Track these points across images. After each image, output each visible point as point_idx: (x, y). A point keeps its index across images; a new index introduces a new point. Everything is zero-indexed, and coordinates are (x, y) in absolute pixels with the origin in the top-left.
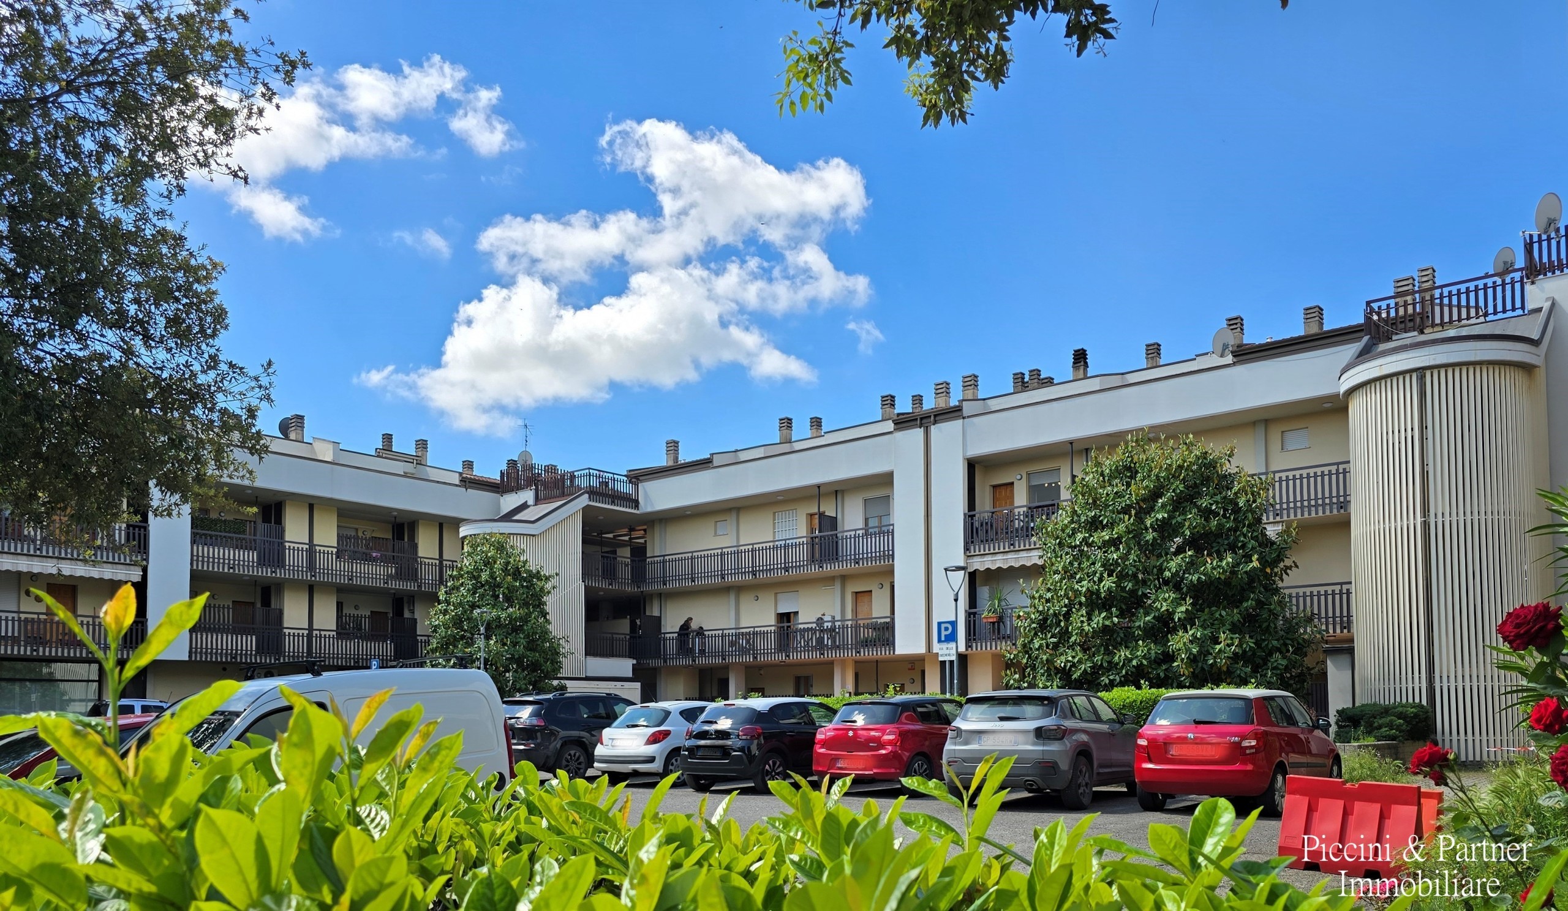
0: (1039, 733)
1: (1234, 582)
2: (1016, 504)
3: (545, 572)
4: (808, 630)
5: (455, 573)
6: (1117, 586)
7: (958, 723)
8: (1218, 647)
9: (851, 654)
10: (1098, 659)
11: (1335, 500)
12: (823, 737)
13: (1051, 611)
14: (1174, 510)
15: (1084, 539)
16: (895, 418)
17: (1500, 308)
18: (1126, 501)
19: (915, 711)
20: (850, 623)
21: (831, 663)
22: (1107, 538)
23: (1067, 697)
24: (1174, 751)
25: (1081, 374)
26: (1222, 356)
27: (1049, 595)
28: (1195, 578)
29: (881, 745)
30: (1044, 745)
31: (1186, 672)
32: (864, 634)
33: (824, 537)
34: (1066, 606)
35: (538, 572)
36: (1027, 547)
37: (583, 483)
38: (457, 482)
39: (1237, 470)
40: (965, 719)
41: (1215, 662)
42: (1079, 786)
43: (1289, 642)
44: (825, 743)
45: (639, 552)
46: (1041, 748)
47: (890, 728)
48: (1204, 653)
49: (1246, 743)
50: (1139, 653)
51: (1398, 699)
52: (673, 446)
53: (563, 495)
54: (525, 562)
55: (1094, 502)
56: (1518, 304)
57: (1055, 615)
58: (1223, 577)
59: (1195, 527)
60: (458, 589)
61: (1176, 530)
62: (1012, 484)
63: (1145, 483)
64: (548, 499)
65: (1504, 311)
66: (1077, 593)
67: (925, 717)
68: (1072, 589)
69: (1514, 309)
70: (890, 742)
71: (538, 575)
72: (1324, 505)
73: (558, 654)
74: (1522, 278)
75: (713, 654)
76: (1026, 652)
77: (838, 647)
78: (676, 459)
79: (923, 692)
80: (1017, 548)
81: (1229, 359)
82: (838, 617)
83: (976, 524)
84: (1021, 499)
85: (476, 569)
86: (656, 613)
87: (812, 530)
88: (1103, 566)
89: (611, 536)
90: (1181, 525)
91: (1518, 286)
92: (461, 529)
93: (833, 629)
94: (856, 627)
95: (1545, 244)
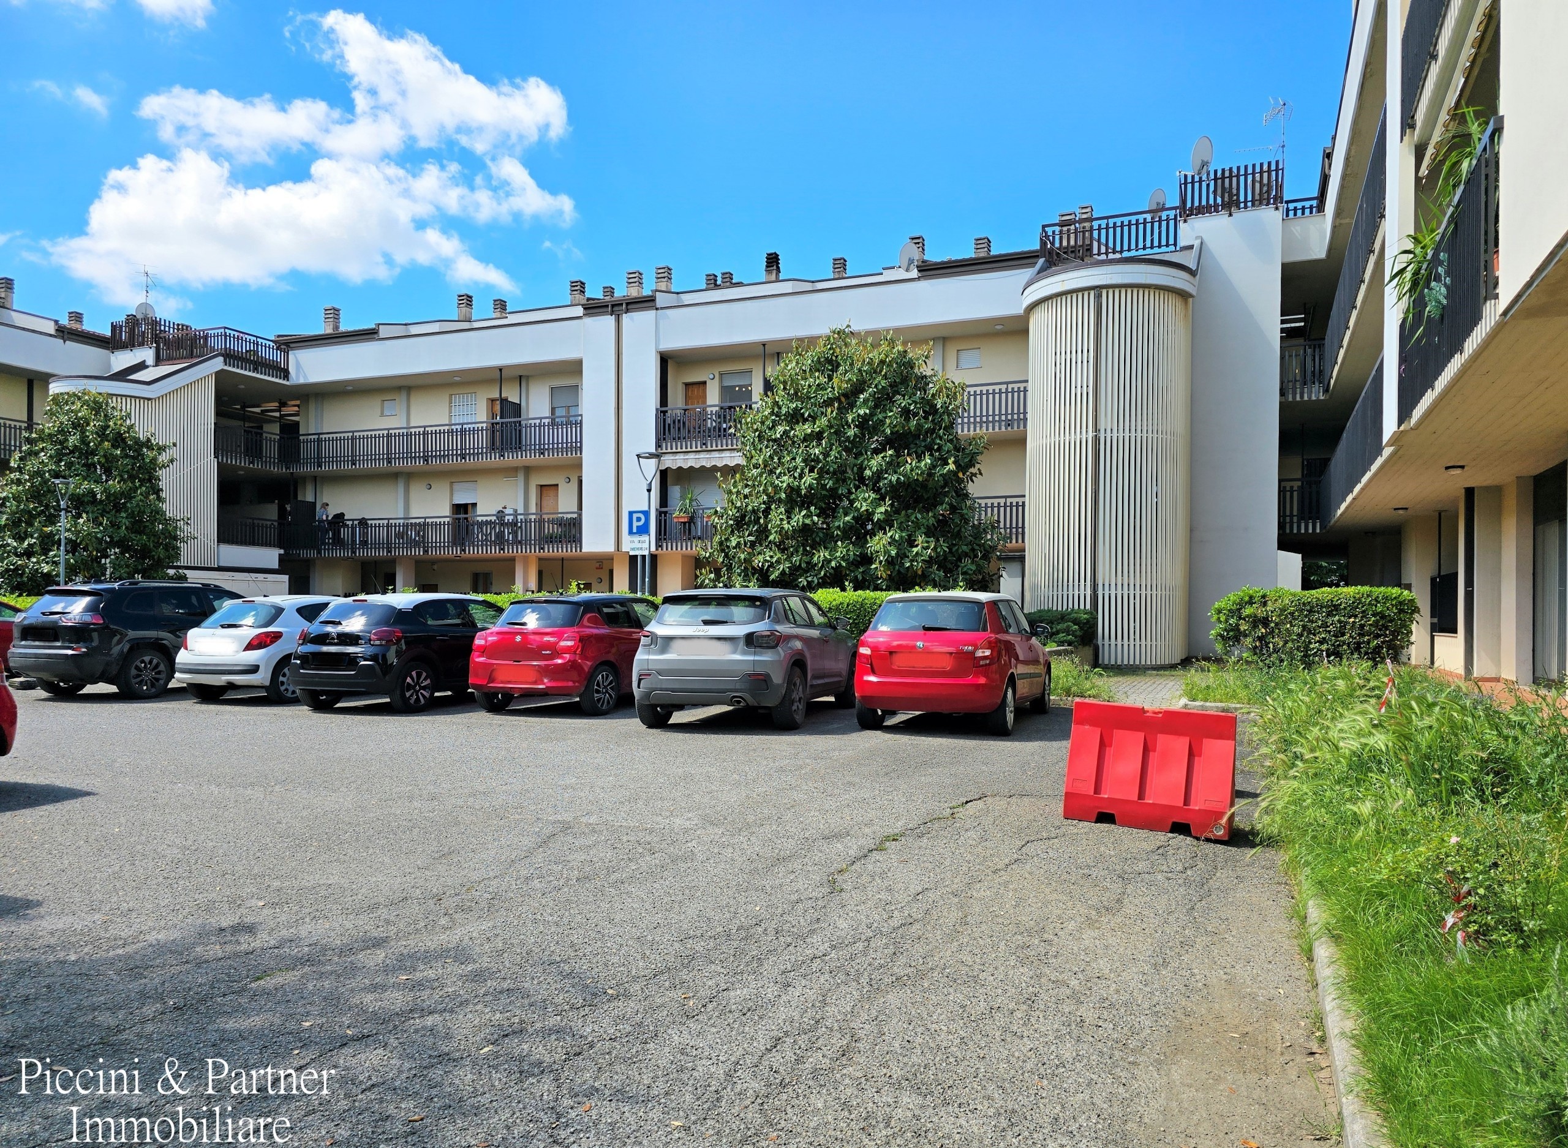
0: (750, 640)
1: (930, 484)
2: (709, 403)
3: (158, 440)
4: (487, 523)
5: (34, 435)
6: (817, 483)
7: (654, 627)
8: (915, 550)
9: (534, 552)
10: (795, 559)
11: (1003, 418)
12: (482, 642)
13: (750, 508)
14: (876, 406)
15: (785, 432)
16: (585, 302)
17: (1156, 243)
18: (828, 394)
19: (600, 611)
20: (533, 517)
21: (512, 560)
22: (809, 431)
23: (780, 597)
24: (899, 662)
25: (773, 277)
26: (907, 270)
27: (747, 491)
28: (894, 478)
29: (557, 653)
30: (755, 654)
31: (884, 575)
32: (549, 529)
33: (506, 423)
34: (764, 503)
35: (149, 440)
36: (719, 448)
37: (218, 344)
38: (53, 332)
39: (932, 373)
40: (661, 622)
41: (912, 565)
42: (793, 702)
43: (977, 547)
44: (483, 650)
45: (291, 430)
46: (751, 658)
47: (570, 632)
48: (901, 556)
49: (979, 653)
50: (838, 554)
51: (1070, 606)
52: (334, 314)
53: (191, 356)
54: (131, 427)
55: (796, 393)
56: (1171, 241)
57: (754, 511)
58: (920, 479)
59: (895, 426)
60: (36, 454)
61: (876, 429)
62: (705, 383)
63: (849, 376)
64: (171, 359)
65: (1160, 246)
66: (777, 489)
67: (612, 619)
68: (772, 484)
69: (1167, 245)
70: (567, 650)
71: (148, 444)
72: (994, 421)
73: (175, 538)
74: (1176, 216)
75: (377, 545)
76: (723, 551)
77: (520, 542)
78: (336, 327)
79: (611, 590)
80: (709, 448)
81: (914, 273)
82: (521, 510)
83: (668, 421)
84: (713, 397)
85: (61, 431)
86: (310, 498)
87: (494, 416)
88: (804, 461)
89: (258, 410)
90: (882, 422)
91: (1172, 223)
92: (51, 386)
93: (514, 524)
94: (541, 522)
95: (1197, 185)
